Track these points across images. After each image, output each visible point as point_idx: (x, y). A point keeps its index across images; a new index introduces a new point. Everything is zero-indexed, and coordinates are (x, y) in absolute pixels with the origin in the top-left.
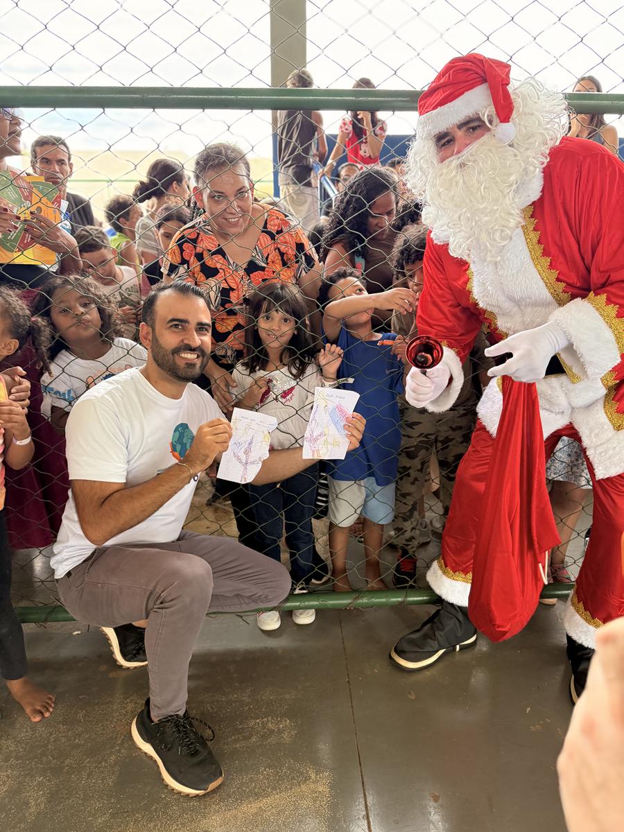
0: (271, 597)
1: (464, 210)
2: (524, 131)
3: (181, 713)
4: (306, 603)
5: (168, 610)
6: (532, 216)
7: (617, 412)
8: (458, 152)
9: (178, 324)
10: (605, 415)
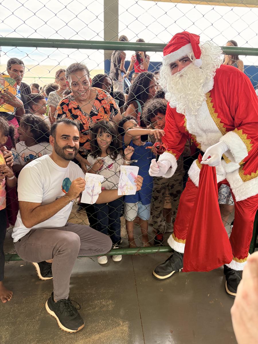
0: (104, 250)
1: (182, 94)
2: (206, 62)
3: (67, 298)
4: (118, 252)
5: (61, 255)
6: (210, 97)
7: (244, 174)
8: (180, 71)
9: (66, 137)
10: (239, 176)
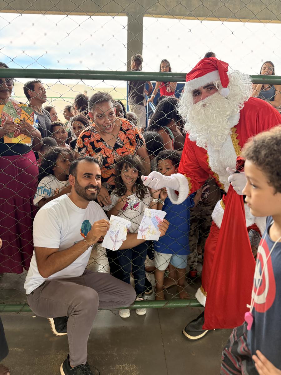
0: (127, 302)
2: (233, 93)
3: (85, 363)
4: (143, 306)
5: (77, 316)
6: (236, 133)
8: (203, 99)
9: (88, 176)
